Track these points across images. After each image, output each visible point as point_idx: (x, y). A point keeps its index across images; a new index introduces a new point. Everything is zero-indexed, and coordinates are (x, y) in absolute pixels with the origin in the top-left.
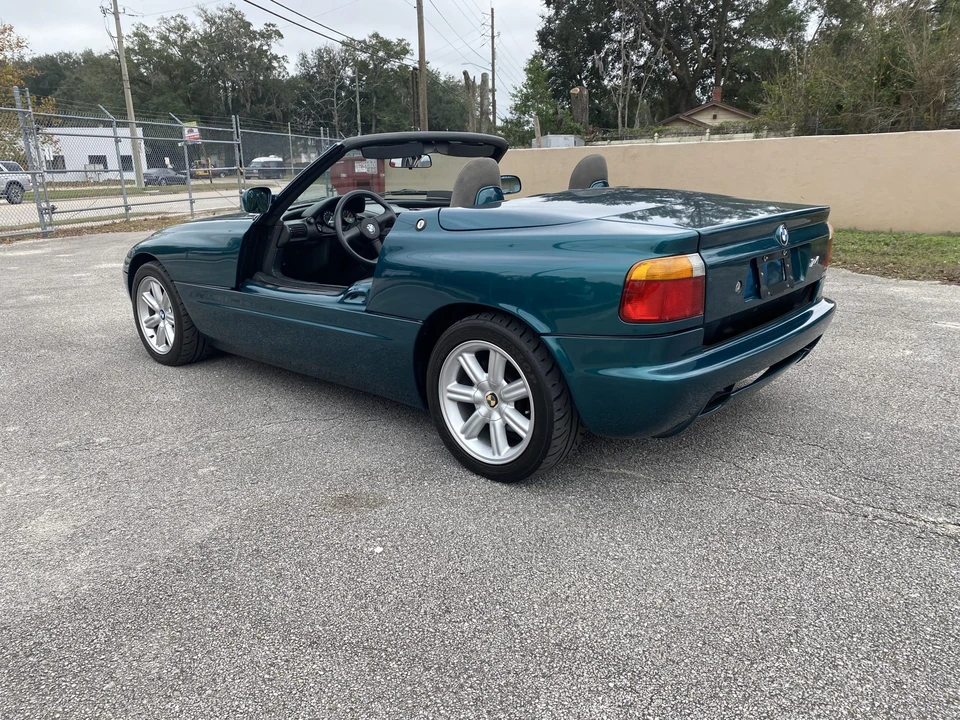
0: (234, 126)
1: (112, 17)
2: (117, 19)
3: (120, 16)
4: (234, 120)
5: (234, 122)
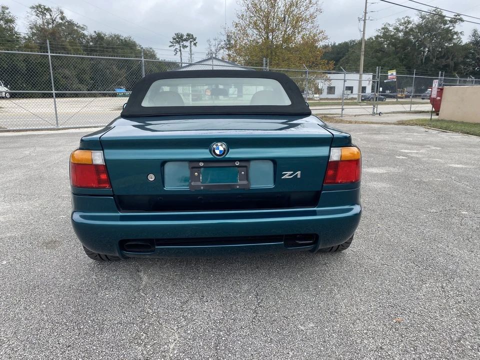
0: (377, 72)
2: (365, 23)
4: (377, 69)
5: (377, 70)
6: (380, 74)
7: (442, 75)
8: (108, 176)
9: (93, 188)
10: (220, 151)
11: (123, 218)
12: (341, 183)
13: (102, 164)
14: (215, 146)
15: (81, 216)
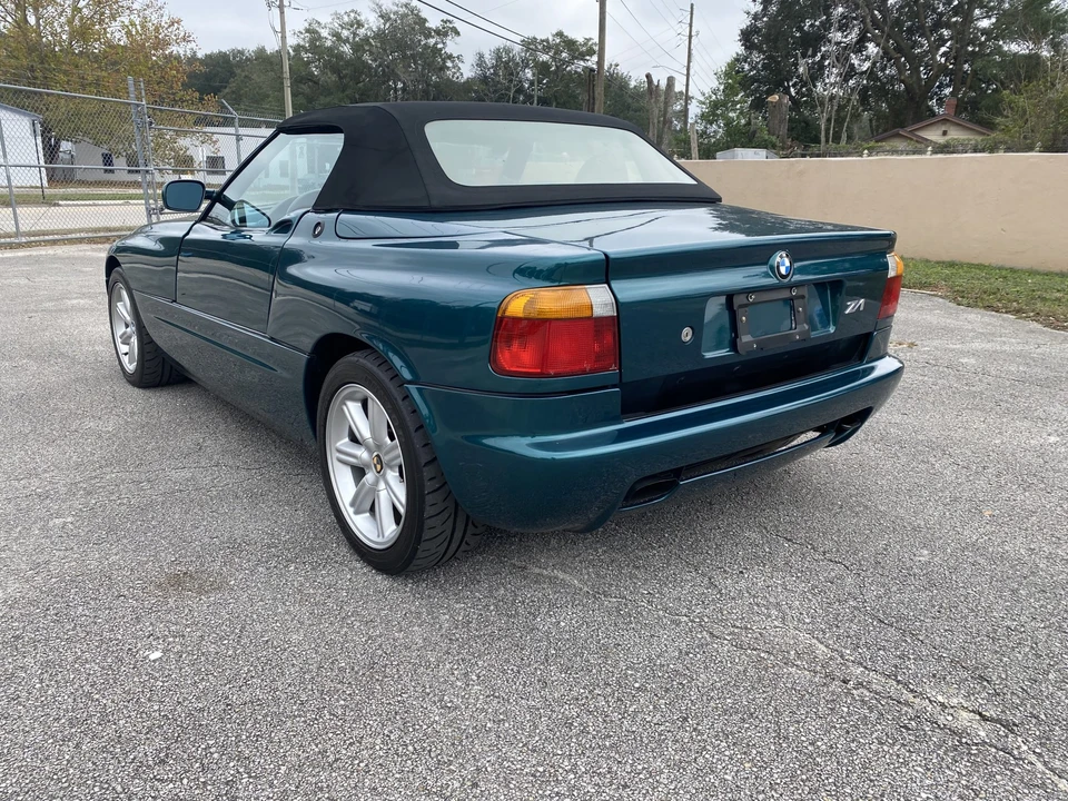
1: (278, 11)
2: (282, 13)
3: (285, 9)
10: (786, 269)
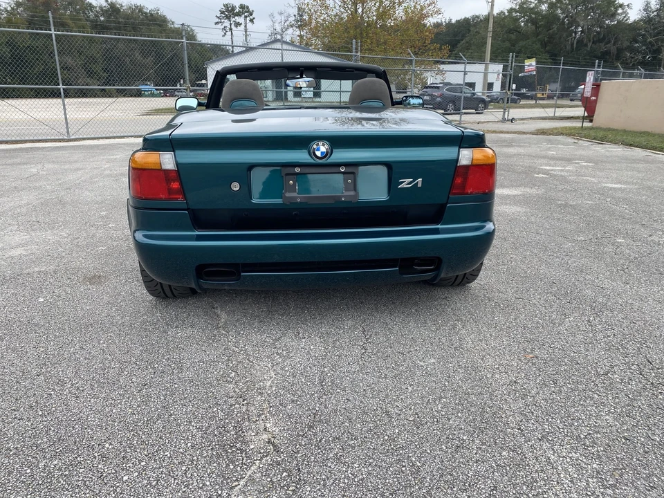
0: (510, 61)
4: (511, 56)
5: (510, 58)
6: (514, 64)
7: (599, 66)
8: (181, 184)
9: (161, 199)
10: (322, 153)
11: (199, 238)
12: (471, 193)
13: (174, 168)
14: (315, 146)
15: (145, 236)
